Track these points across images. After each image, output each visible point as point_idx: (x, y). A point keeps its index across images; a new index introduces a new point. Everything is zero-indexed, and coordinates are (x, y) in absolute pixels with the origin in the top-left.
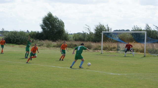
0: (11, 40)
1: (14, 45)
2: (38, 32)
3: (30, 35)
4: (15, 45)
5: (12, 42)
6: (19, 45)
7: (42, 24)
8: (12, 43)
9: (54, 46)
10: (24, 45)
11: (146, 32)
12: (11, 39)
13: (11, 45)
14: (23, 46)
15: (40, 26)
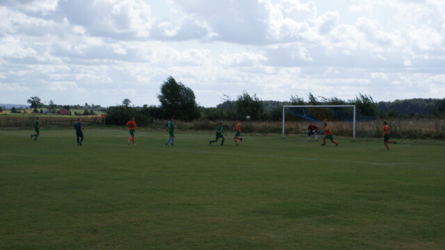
2: (155, 107)
7: (161, 94)
9: (191, 128)
11: (354, 106)
15: (158, 97)
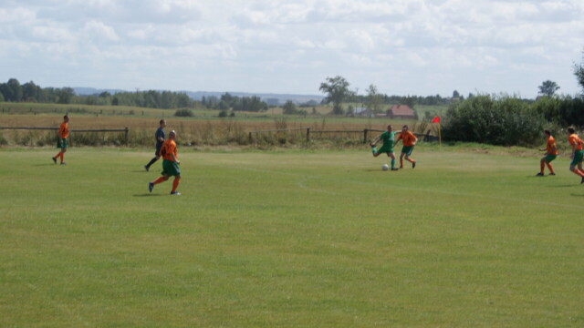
0: (475, 131)
1: (487, 146)
2: (569, 97)
3: (539, 109)
4: (492, 147)
5: (479, 135)
6: (506, 149)
8: (480, 141)
10: (522, 145)
12: (472, 126)
13: (477, 146)
14: (523, 152)
15: (577, 74)
